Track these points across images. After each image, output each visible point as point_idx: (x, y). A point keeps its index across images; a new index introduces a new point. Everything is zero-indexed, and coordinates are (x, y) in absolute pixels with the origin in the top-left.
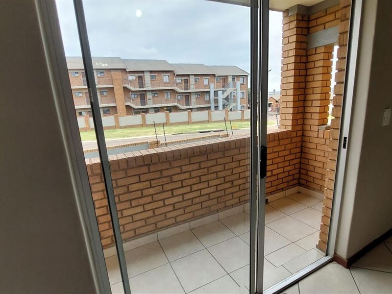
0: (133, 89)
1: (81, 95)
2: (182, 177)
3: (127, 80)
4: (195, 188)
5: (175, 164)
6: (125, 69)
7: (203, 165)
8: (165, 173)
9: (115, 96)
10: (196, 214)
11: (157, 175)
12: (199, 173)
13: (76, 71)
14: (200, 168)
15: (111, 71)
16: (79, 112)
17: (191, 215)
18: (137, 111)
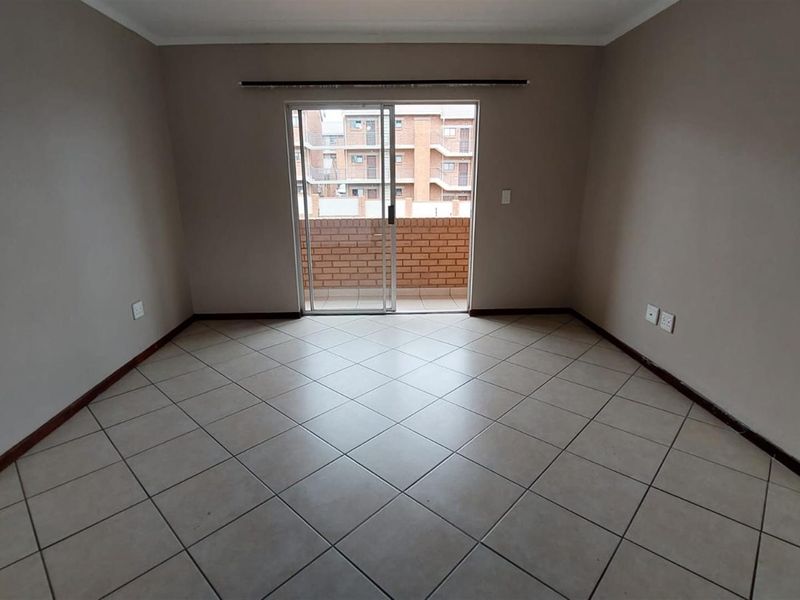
0: (448, 153)
1: (360, 160)
3: (440, 135)
6: (439, 116)
7: (406, 237)
9: (413, 165)
13: (358, 119)
15: (416, 119)
16: (354, 191)
18: (448, 195)
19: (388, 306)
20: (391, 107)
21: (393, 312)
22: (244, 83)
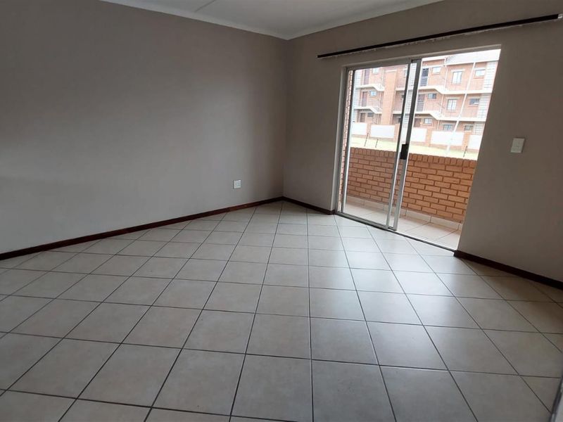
2: (436, 178)
4: (444, 191)
5: (433, 166)
8: (424, 171)
10: (439, 213)
11: (418, 170)
12: (452, 180)
14: (453, 177)
17: (434, 211)
19: (391, 224)
20: (418, 60)
21: (393, 230)
22: (319, 56)
